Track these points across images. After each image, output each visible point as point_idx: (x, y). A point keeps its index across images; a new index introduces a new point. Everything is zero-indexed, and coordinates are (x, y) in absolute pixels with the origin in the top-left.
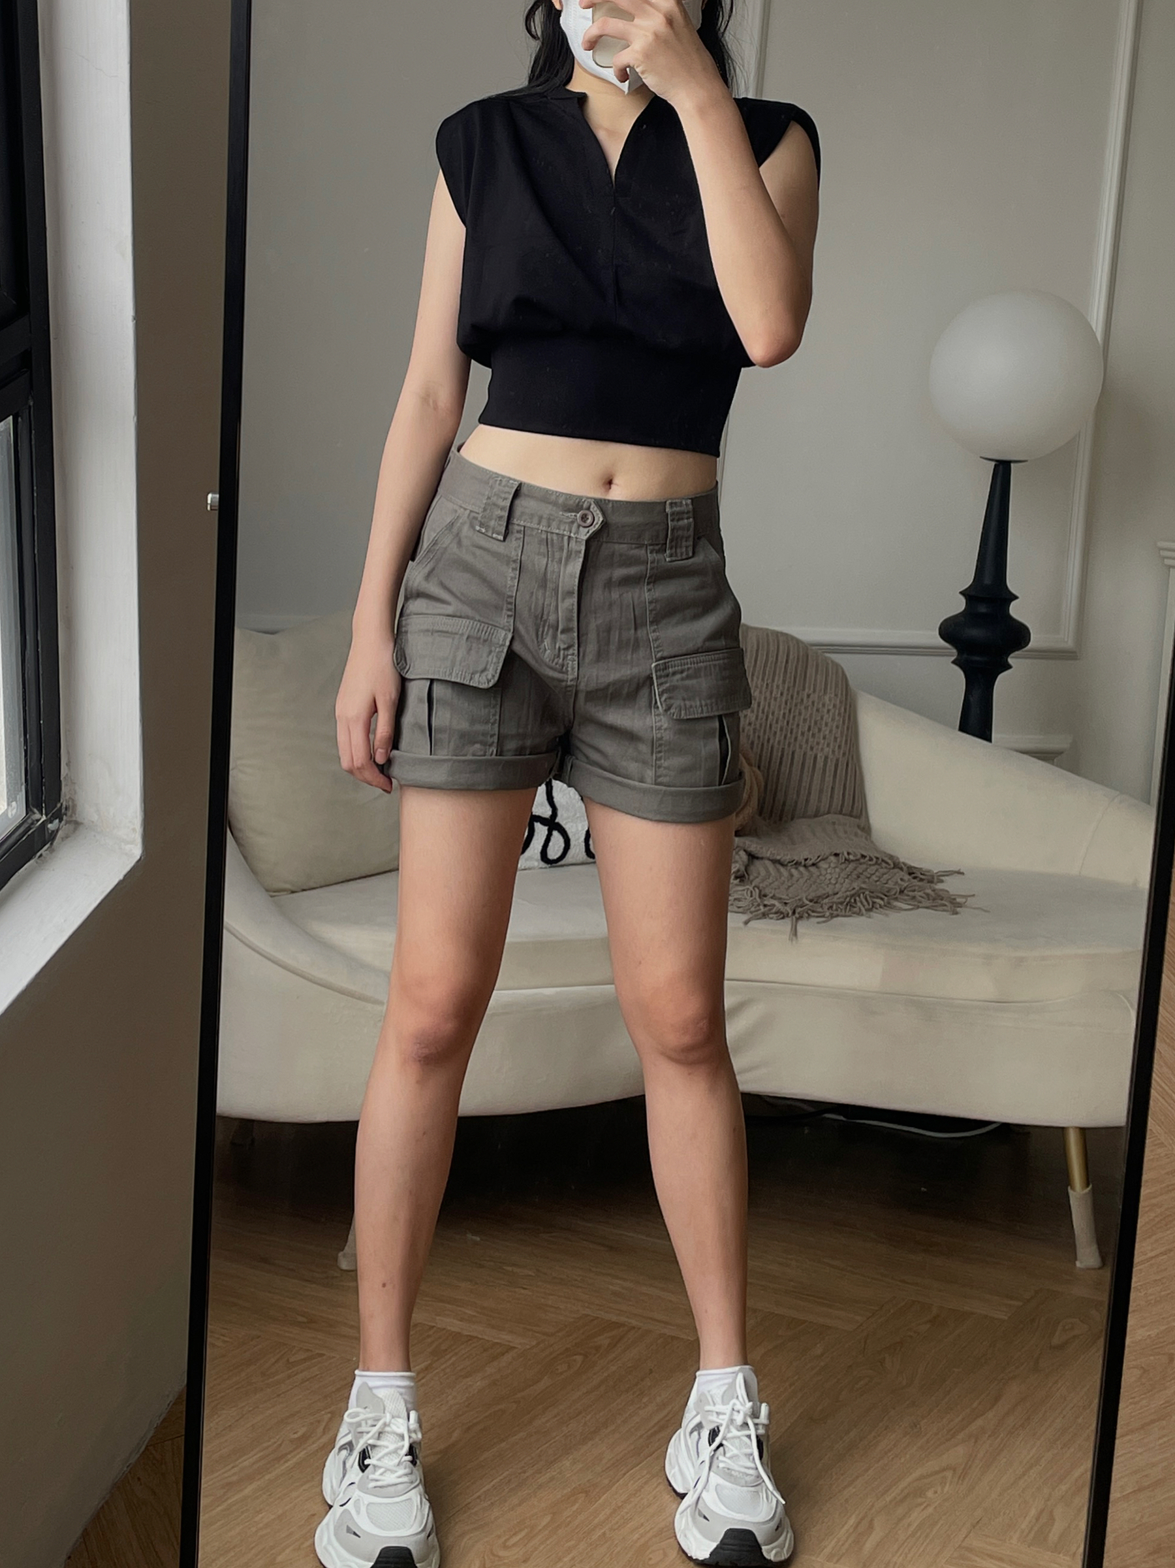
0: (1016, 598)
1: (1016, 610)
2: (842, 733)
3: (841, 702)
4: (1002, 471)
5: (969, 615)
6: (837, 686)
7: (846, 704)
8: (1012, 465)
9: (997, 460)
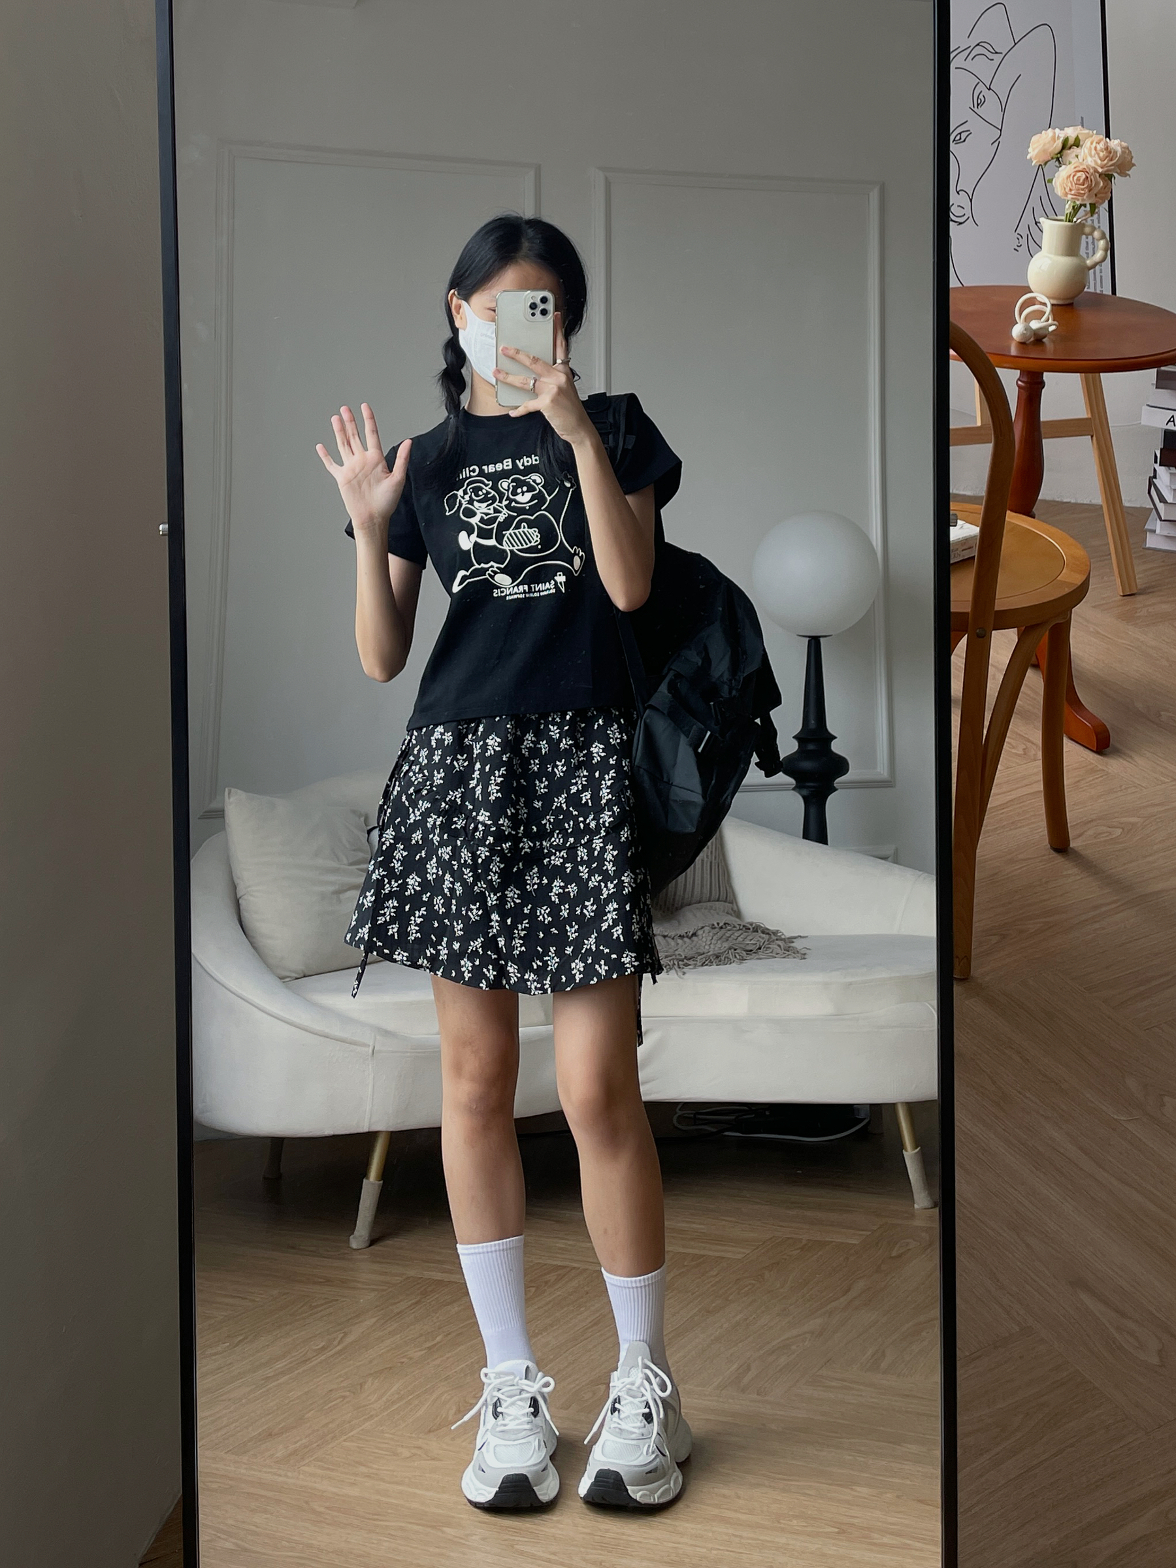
0: (835, 738)
1: (836, 747)
4: (814, 644)
5: (802, 755)
8: (822, 640)
9: (809, 637)
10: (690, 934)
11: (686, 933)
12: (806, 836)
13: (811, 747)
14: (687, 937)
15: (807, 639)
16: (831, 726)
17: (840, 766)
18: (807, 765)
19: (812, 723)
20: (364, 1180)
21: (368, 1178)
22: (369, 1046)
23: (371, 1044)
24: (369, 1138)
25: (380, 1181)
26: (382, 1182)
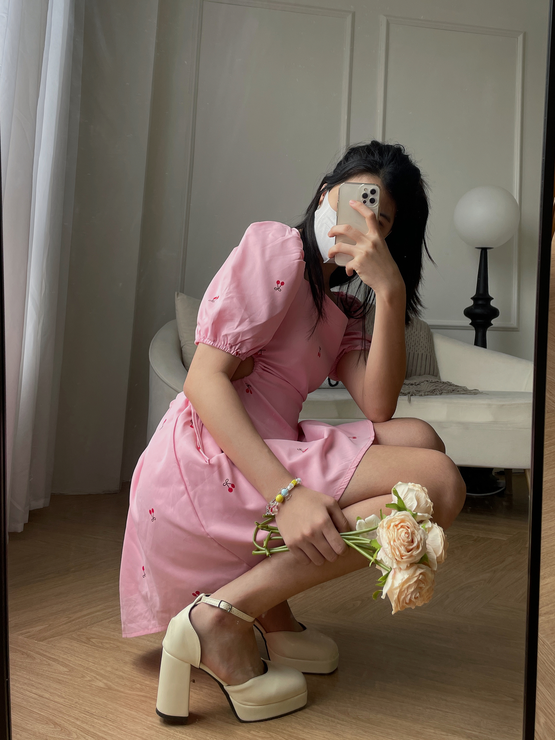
0: (492, 299)
2: (428, 345)
4: (484, 251)
5: (475, 307)
6: (425, 328)
7: (429, 335)
8: (488, 250)
10: (417, 384)
11: (415, 383)
13: (480, 302)
14: (415, 385)
15: (480, 250)
16: (491, 293)
17: (495, 313)
18: (478, 311)
19: (481, 292)
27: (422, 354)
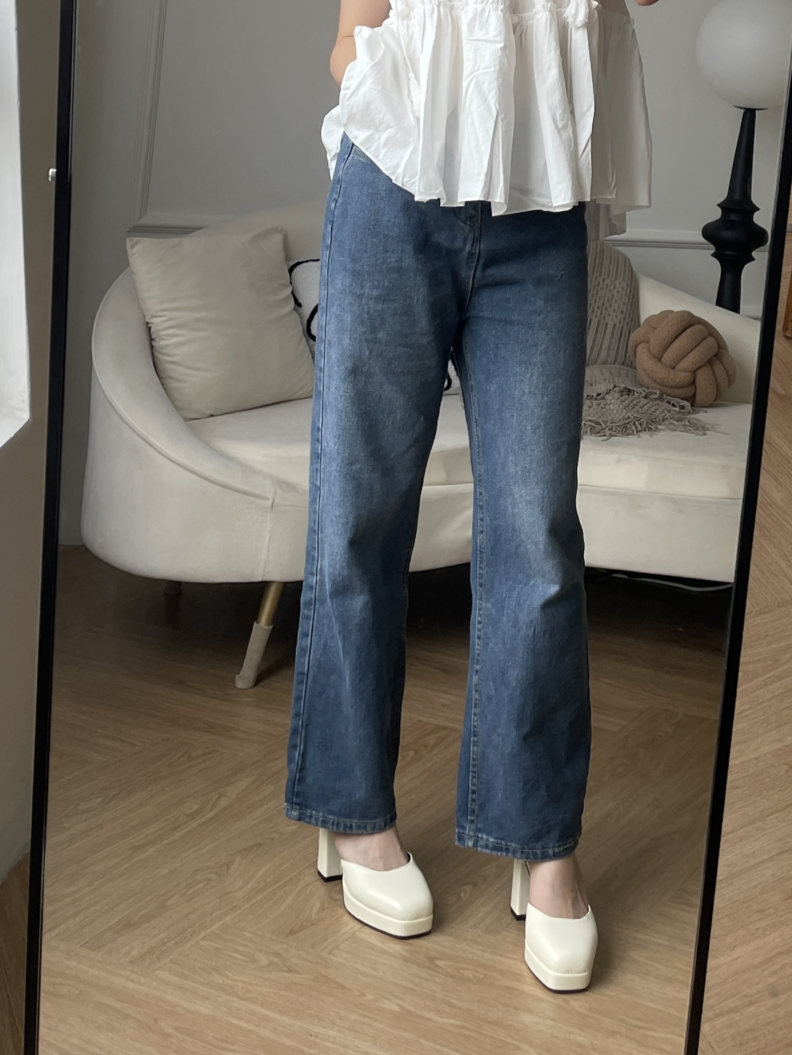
0: (759, 209)
1: (756, 218)
2: (627, 309)
3: (627, 286)
4: (749, 116)
5: (724, 222)
6: (625, 274)
7: (631, 288)
8: (757, 112)
9: (745, 109)
12: (719, 303)
13: (733, 217)
15: (743, 111)
16: (756, 197)
17: (756, 237)
18: (728, 234)
19: (737, 196)
20: (255, 624)
21: (258, 623)
22: (269, 499)
23: (271, 497)
24: (263, 586)
25: (269, 625)
26: (272, 627)
27: (615, 325)
